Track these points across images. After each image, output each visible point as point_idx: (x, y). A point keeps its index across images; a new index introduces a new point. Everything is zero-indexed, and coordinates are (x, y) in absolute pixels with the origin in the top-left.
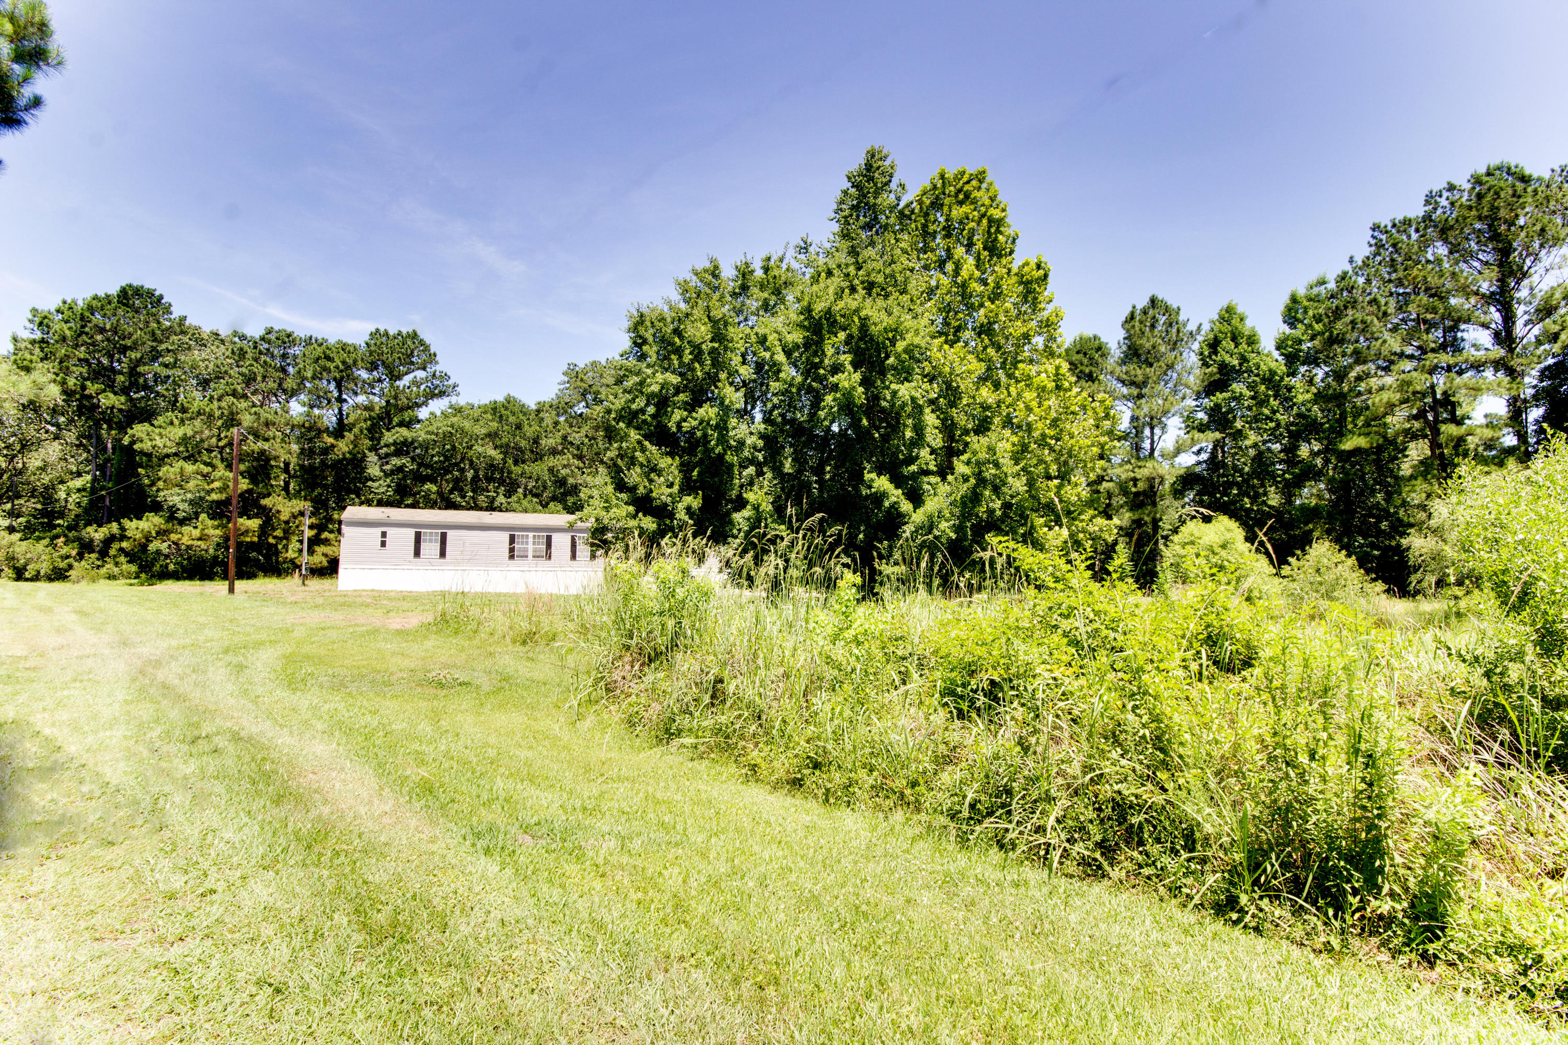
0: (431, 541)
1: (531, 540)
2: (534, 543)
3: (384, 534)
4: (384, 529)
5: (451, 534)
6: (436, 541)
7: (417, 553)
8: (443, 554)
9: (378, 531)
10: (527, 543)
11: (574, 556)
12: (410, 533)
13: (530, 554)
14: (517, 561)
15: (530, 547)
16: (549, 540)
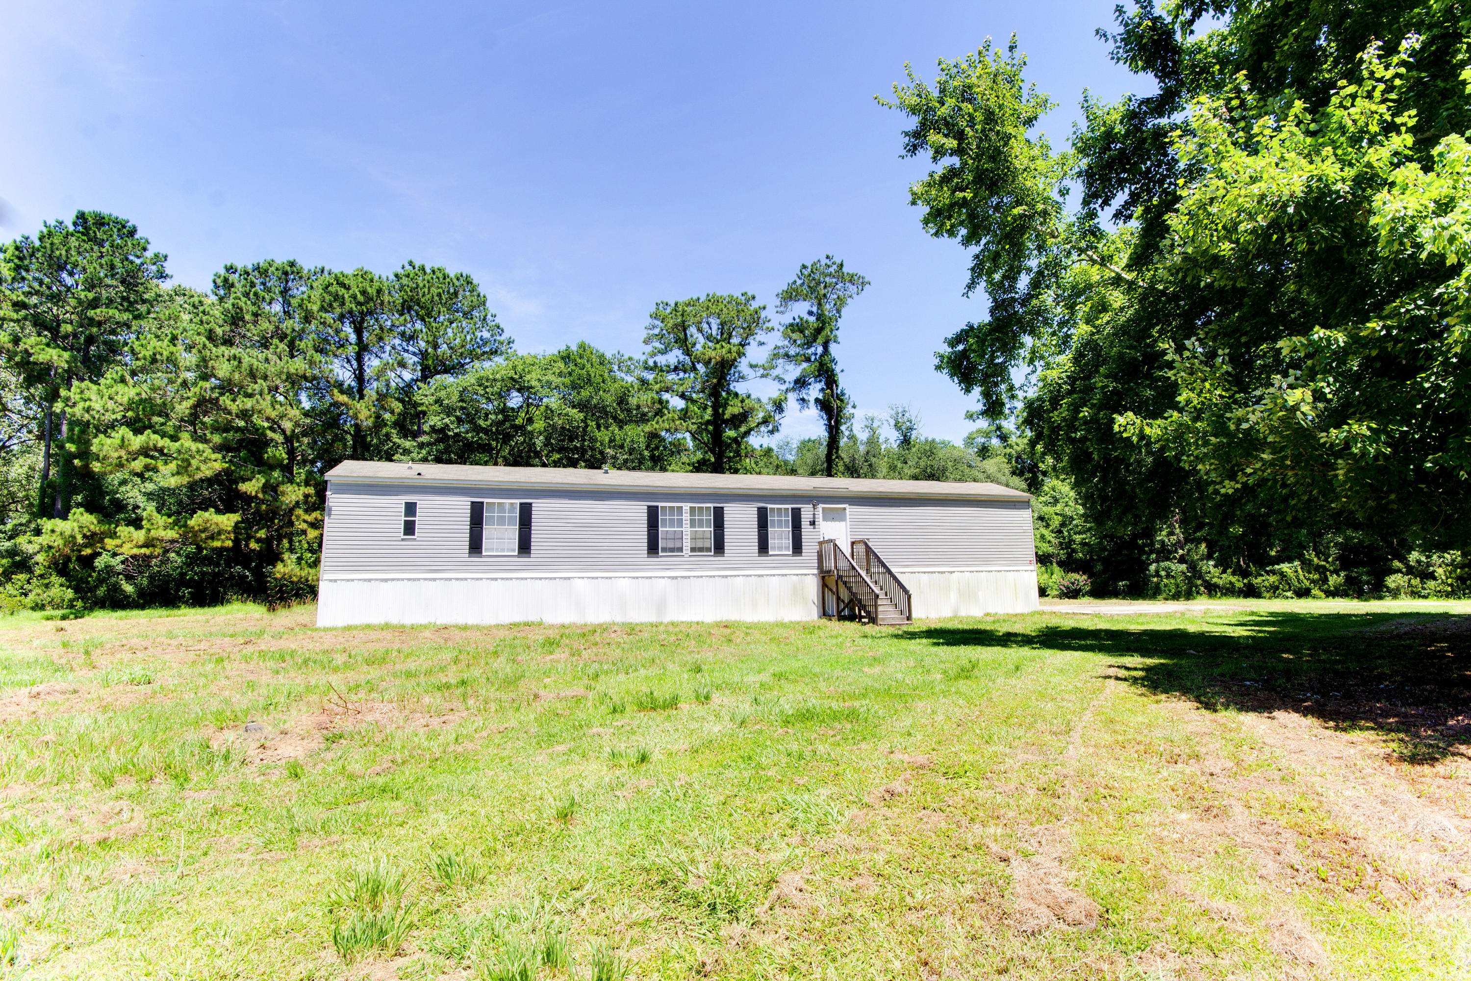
0: (501, 521)
1: (686, 516)
2: (693, 523)
3: (411, 509)
4: (411, 498)
5: (540, 508)
6: (511, 522)
7: (475, 546)
8: (525, 547)
9: (398, 503)
10: (680, 523)
11: (763, 547)
12: (462, 505)
13: (687, 545)
14: (663, 559)
15: (687, 529)
16: (719, 517)
